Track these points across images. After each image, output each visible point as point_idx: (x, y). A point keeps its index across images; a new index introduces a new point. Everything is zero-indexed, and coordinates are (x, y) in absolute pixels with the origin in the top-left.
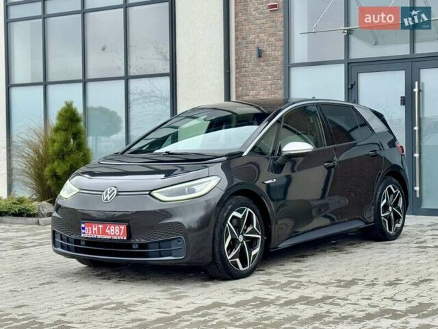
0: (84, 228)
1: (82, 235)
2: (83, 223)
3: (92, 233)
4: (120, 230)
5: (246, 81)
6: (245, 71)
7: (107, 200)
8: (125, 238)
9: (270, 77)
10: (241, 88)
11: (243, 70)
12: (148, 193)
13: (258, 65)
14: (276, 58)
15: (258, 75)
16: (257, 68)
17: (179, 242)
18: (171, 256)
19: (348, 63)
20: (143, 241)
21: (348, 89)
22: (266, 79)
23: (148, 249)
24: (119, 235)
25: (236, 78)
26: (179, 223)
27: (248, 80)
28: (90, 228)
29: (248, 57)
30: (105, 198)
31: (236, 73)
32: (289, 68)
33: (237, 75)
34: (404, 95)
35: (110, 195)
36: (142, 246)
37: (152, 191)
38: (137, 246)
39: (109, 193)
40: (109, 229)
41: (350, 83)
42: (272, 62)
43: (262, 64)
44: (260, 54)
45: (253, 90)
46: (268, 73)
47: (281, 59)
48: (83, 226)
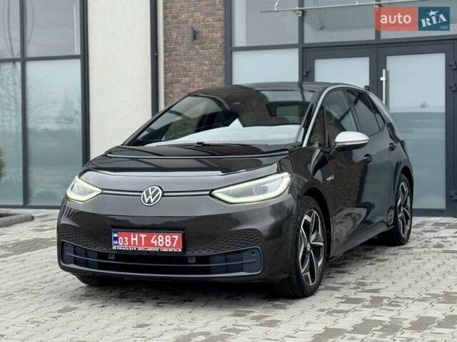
0: (116, 239)
1: (114, 248)
2: (116, 232)
3: (130, 244)
4: (173, 240)
5: (177, 67)
6: (176, 55)
7: (149, 202)
8: (180, 250)
9: (207, 62)
10: (170, 74)
11: (174, 53)
12: (208, 193)
13: (192, 48)
14: (214, 41)
15: (191, 59)
16: (191, 52)
17: (253, 254)
18: (242, 271)
19: (303, 48)
20: (204, 253)
21: (303, 76)
22: (201, 64)
23: (211, 263)
24: (171, 246)
25: (165, 63)
26: (254, 230)
27: (180, 65)
28: (127, 238)
29: (180, 38)
30: (147, 201)
31: (165, 57)
32: (231, 52)
33: (166, 59)
34: (368, 84)
35: (153, 196)
36: (201, 259)
37: (213, 190)
38: (194, 261)
39: (151, 194)
40: (156, 239)
41: (305, 70)
42: (209, 45)
43: (197, 47)
44: (195, 35)
45: (186, 76)
46: (205, 58)
47: (221, 42)
48: (115, 235)
